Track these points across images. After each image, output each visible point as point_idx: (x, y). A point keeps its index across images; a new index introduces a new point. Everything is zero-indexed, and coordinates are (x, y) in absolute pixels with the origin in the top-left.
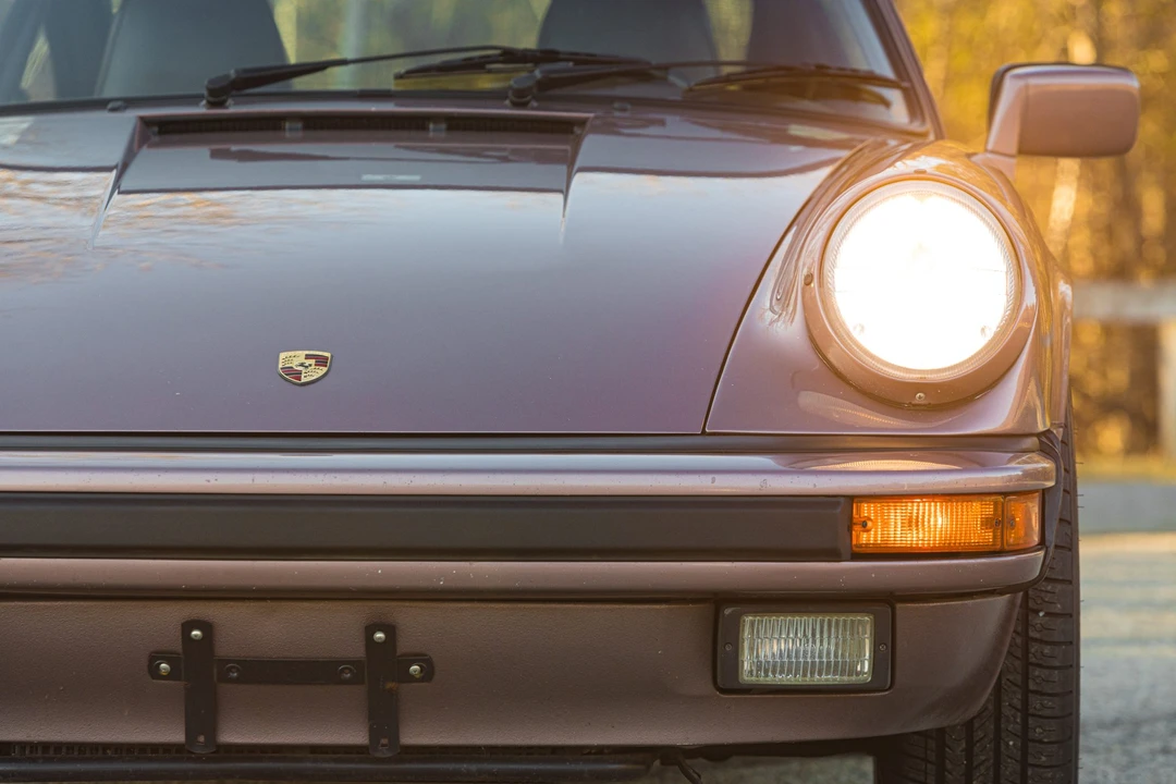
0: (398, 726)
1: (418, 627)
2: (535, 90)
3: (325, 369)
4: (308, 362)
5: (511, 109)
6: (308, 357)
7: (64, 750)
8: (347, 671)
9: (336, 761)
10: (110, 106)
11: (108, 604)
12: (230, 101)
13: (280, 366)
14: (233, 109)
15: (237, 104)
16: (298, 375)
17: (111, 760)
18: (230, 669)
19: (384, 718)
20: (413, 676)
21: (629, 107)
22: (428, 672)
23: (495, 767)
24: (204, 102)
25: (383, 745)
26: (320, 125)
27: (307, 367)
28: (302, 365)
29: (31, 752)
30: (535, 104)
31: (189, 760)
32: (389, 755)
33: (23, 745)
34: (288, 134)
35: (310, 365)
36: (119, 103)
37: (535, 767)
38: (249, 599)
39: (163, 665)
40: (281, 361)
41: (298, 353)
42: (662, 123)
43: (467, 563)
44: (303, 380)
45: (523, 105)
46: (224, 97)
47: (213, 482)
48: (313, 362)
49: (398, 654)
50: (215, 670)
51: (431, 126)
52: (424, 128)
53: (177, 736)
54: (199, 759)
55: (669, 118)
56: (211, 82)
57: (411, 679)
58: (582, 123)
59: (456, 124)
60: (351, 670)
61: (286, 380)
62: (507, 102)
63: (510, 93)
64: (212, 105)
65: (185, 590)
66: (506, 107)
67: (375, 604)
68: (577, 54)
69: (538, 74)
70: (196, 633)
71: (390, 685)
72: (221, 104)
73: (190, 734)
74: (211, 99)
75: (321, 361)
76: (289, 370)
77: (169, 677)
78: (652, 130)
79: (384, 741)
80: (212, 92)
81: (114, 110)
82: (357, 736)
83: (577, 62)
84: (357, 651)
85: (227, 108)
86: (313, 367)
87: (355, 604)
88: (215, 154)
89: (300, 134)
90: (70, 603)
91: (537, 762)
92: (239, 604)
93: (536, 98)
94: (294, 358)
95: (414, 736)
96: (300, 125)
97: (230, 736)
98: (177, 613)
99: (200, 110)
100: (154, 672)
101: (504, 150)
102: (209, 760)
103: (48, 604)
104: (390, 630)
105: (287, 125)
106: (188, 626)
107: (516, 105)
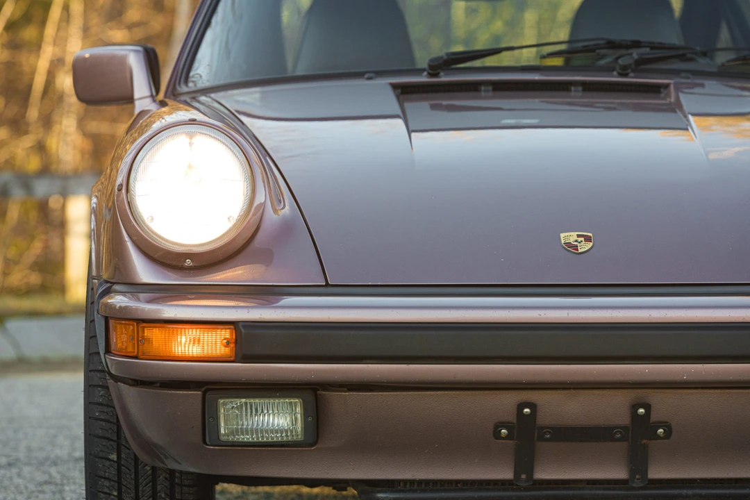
0: (647, 467)
1: (663, 405)
2: (633, 66)
3: (591, 244)
4: (580, 239)
5: (617, 77)
6: (579, 236)
7: (431, 484)
8: (618, 433)
9: (604, 489)
10: (366, 76)
11: (470, 392)
12: (442, 74)
13: (563, 242)
14: (444, 78)
15: (446, 75)
16: (576, 248)
17: (462, 490)
18: (545, 433)
19: (638, 462)
20: (659, 436)
21: (690, 76)
22: (668, 433)
23: (704, 492)
24: (425, 73)
25: (638, 479)
26: (501, 88)
27: (580, 242)
28: (576, 241)
29: (410, 486)
30: (632, 74)
31: (513, 490)
32: (642, 485)
33: (405, 482)
34: (483, 94)
35: (582, 241)
36: (371, 75)
37: (727, 492)
38: (559, 389)
39: (503, 431)
40: (562, 239)
41: (571, 233)
42: (702, 85)
43: (701, 365)
44: (580, 251)
45: (626, 75)
46: (439, 71)
47: (543, 315)
48: (582, 239)
49: (651, 422)
50: (536, 434)
51: (573, 88)
52: (568, 90)
53: (508, 475)
54: (519, 489)
55: (707, 82)
56: (431, 61)
57: (658, 437)
58: (667, 86)
59: (588, 87)
60: (621, 433)
61: (569, 251)
62: (615, 73)
63: (618, 67)
64: (431, 75)
65: (525, 384)
66: (613, 76)
67: (639, 391)
68: (653, 43)
69: (635, 56)
70: (527, 410)
71: (644, 441)
72: (436, 75)
73: (517, 474)
74: (430, 72)
75: (588, 239)
76: (569, 244)
77: (507, 437)
78: (697, 90)
79: (637, 477)
80: (431, 67)
81: (370, 78)
82: (620, 474)
83: (652, 48)
84: (625, 420)
85: (440, 77)
86: (584, 242)
87: (626, 391)
88: (433, 107)
89: (490, 94)
90: (446, 392)
91: (728, 488)
92: (554, 392)
93: (633, 71)
94: (571, 237)
95: (655, 473)
96: (490, 88)
97: (541, 474)
98: (513, 398)
99: (423, 79)
100: (497, 435)
101: (613, 103)
102: (526, 489)
103: (432, 393)
104: (648, 407)
105: (483, 88)
106: (521, 406)
107: (621, 75)
